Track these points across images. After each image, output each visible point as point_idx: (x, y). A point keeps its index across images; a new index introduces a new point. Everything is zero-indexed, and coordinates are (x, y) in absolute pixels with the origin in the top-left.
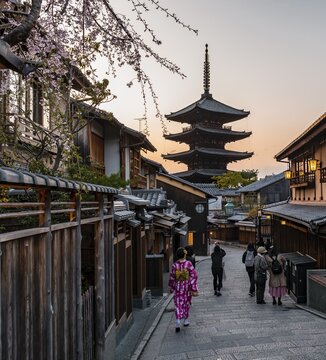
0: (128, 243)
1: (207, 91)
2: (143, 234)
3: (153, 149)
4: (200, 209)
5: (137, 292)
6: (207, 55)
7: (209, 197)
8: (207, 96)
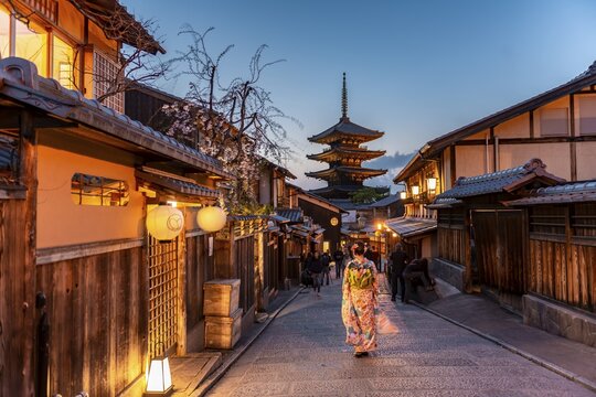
0: (276, 247)
1: (344, 115)
2: (285, 241)
3: (294, 178)
4: (334, 222)
5: (281, 279)
6: (344, 83)
7: (342, 212)
8: (344, 120)
